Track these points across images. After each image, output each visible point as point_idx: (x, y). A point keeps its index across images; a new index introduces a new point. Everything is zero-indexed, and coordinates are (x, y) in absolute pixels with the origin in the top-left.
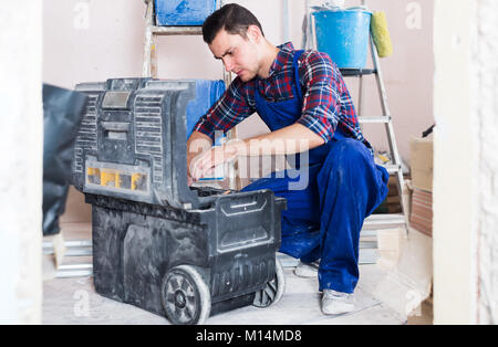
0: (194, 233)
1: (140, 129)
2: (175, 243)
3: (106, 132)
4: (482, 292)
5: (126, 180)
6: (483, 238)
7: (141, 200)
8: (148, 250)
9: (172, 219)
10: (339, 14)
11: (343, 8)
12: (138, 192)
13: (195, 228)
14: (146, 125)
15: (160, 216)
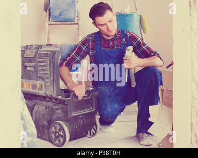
0: (62, 108)
1: (40, 66)
2: (54, 112)
3: (26, 67)
4: (193, 129)
5: (34, 87)
6: (193, 108)
7: (40, 95)
8: (43, 115)
9: (53, 102)
10: (127, 15)
11: (128, 13)
12: (39, 91)
13: (63, 106)
14: (42, 64)
15: (48, 101)
